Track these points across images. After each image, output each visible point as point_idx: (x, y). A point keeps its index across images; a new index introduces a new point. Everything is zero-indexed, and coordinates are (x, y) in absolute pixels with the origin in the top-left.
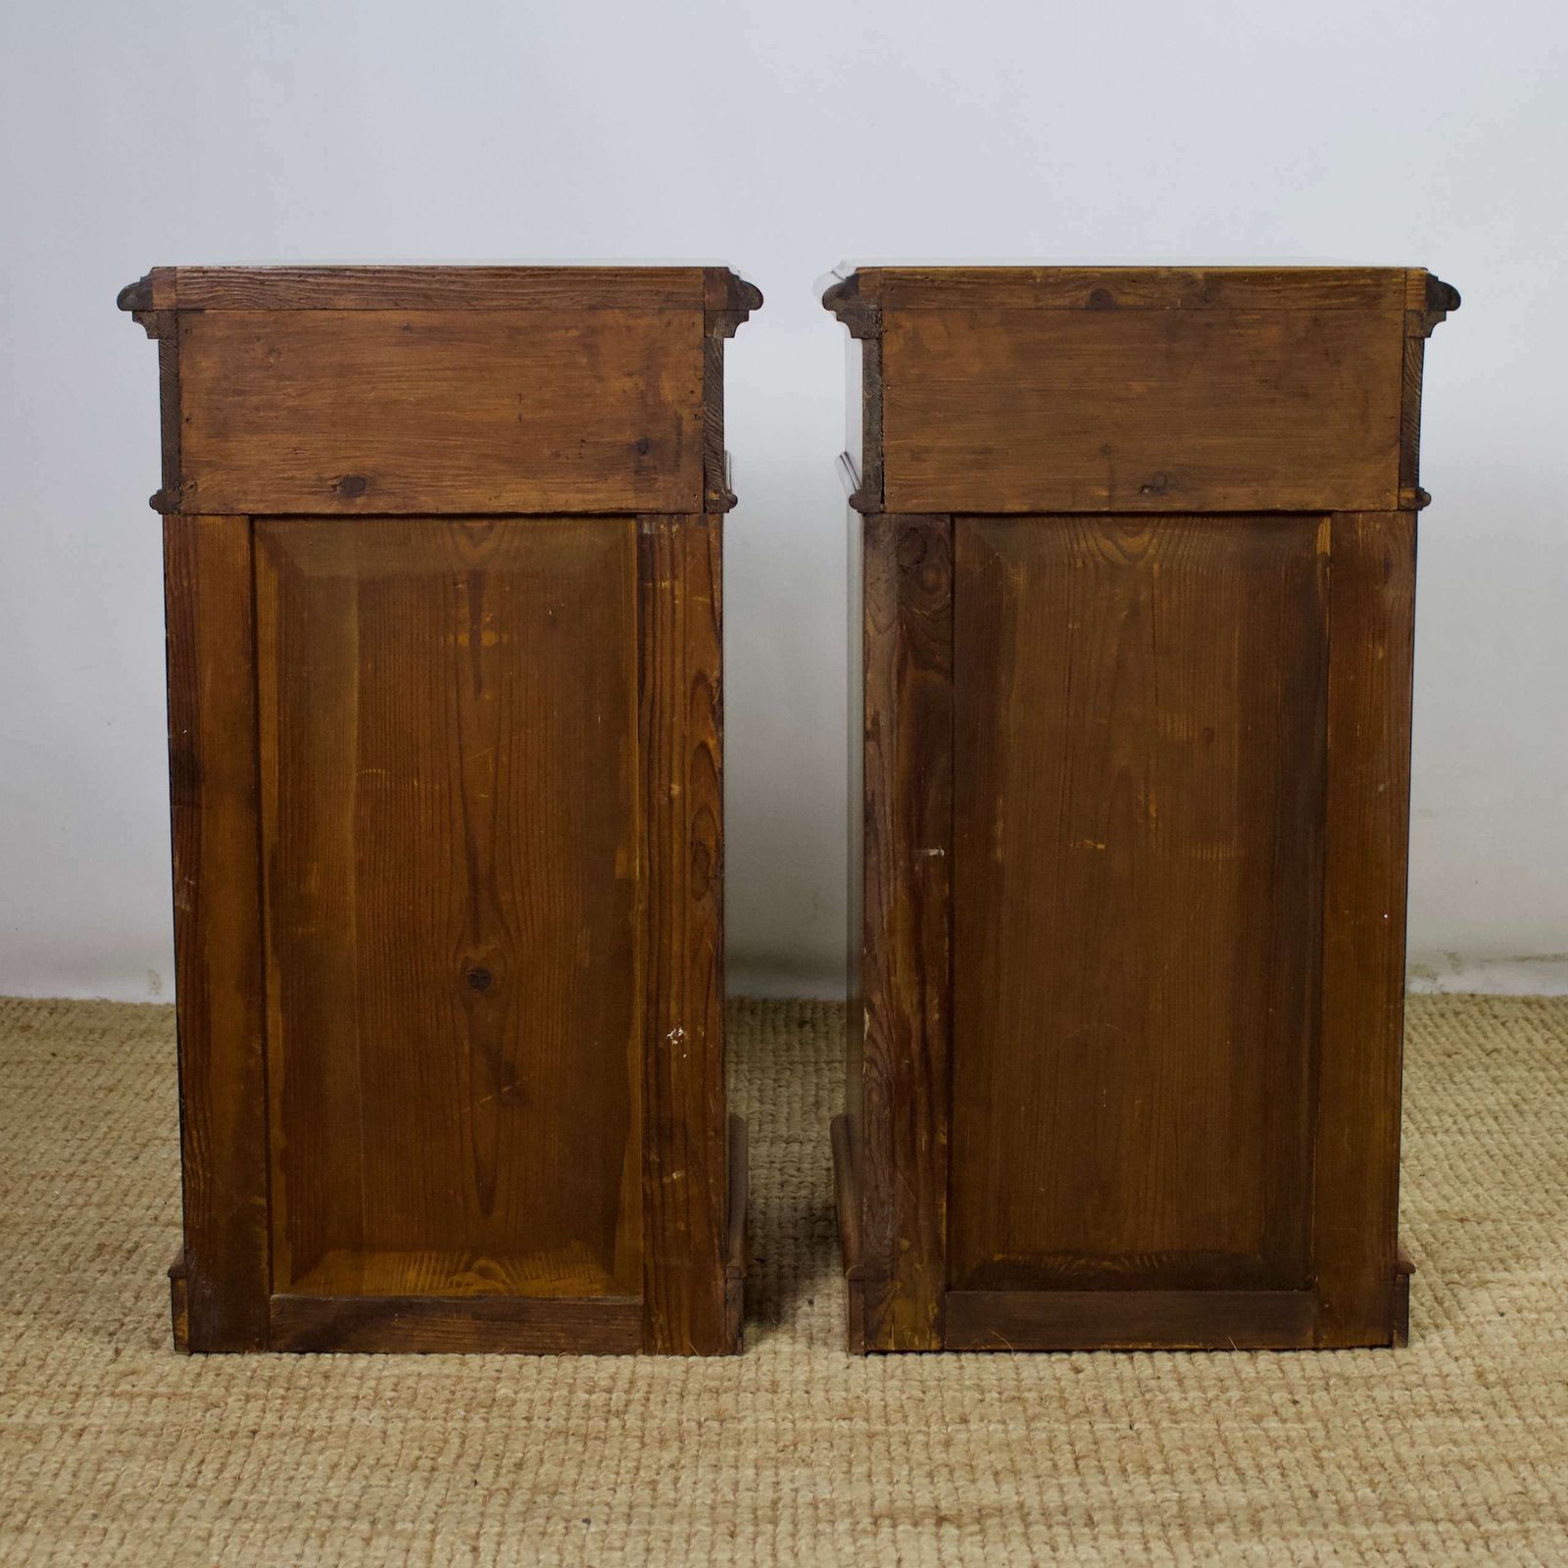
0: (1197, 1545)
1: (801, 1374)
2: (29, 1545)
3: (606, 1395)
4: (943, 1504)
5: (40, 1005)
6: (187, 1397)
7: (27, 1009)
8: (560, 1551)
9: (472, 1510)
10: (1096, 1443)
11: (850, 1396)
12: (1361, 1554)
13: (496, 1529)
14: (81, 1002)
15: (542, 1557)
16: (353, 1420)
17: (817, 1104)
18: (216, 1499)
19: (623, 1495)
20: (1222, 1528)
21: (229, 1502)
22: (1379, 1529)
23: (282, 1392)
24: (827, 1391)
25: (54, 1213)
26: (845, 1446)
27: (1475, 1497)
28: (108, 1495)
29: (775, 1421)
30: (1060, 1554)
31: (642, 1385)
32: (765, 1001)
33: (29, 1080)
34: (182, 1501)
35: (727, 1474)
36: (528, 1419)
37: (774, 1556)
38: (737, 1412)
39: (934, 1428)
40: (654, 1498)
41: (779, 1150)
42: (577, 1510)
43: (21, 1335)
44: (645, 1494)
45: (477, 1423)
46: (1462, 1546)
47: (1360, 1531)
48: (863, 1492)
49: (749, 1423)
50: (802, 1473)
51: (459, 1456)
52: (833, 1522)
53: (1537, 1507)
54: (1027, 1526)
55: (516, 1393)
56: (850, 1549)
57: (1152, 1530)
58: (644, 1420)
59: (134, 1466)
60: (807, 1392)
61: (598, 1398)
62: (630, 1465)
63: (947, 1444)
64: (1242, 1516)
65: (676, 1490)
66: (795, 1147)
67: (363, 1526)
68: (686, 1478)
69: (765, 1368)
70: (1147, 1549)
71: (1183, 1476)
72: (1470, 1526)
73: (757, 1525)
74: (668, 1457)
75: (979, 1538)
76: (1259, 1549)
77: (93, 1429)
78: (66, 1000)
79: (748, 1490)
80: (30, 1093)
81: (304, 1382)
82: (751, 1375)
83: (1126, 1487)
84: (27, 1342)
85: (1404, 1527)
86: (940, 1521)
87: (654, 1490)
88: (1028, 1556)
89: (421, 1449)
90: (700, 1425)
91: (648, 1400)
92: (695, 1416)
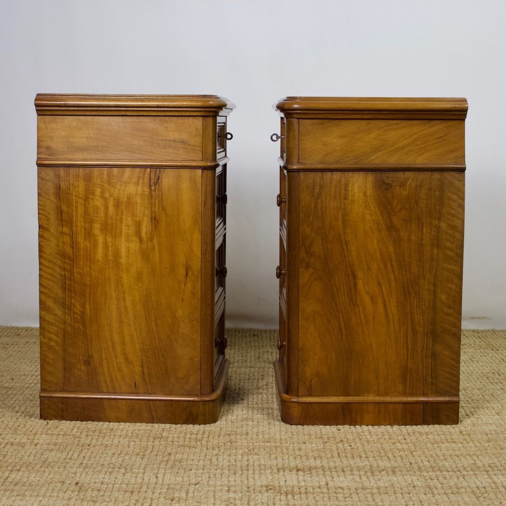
0: (376, 478)
1: (255, 430)
2: (21, 475)
3: (196, 436)
4: (298, 466)
5: (23, 329)
6: (69, 435)
8: (183, 477)
9: (155, 466)
11: (270, 436)
12: (426, 480)
13: (163, 472)
14: (35, 328)
15: (177, 479)
16: (119, 442)
17: (259, 357)
18: (78, 463)
19: (201, 463)
20: (383, 473)
21: (82, 463)
22: (431, 473)
23: (98, 434)
24: (263, 435)
25: (27, 385)
26: (268, 450)
27: (460, 465)
28: (45, 461)
29: (247, 443)
30: (335, 479)
31: (207, 433)
32: (243, 329)
33: (20, 349)
34: (67, 463)
35: (233, 457)
36: (172, 442)
37: (248, 479)
38: (236, 440)
39: (295, 445)
40: (211, 464)
41: (247, 370)
42: (188, 466)
43: (18, 418)
44: (209, 462)
45: (157, 443)
46: (456, 478)
47: (425, 474)
48: (274, 462)
49: (239, 443)
50: (256, 457)
51: (151, 452)
52: (265, 470)
53: (479, 468)
54: (324, 472)
55: (169, 435)
56: (271, 477)
57: (362, 473)
58: (208, 442)
59: (53, 454)
60: (257, 435)
61: (194, 436)
62: (204, 454)
63: (300, 450)
64: (389, 470)
65: (217, 461)
66: (253, 369)
67: (123, 470)
68: (220, 459)
69: (244, 429)
70: (361, 478)
71: (371, 459)
72: (459, 473)
73: (242, 471)
74: (215, 452)
75: (310, 475)
76: (395, 478)
77: (40, 443)
78: (31, 327)
79: (240, 461)
80: (20, 352)
81: (104, 431)
82: (240, 430)
83: (354, 461)
84: (20, 420)
85: (438, 473)
86: (298, 470)
87: (211, 461)
88: (325, 480)
89: (140, 449)
90: (224, 444)
91: (209, 437)
92: (223, 441)
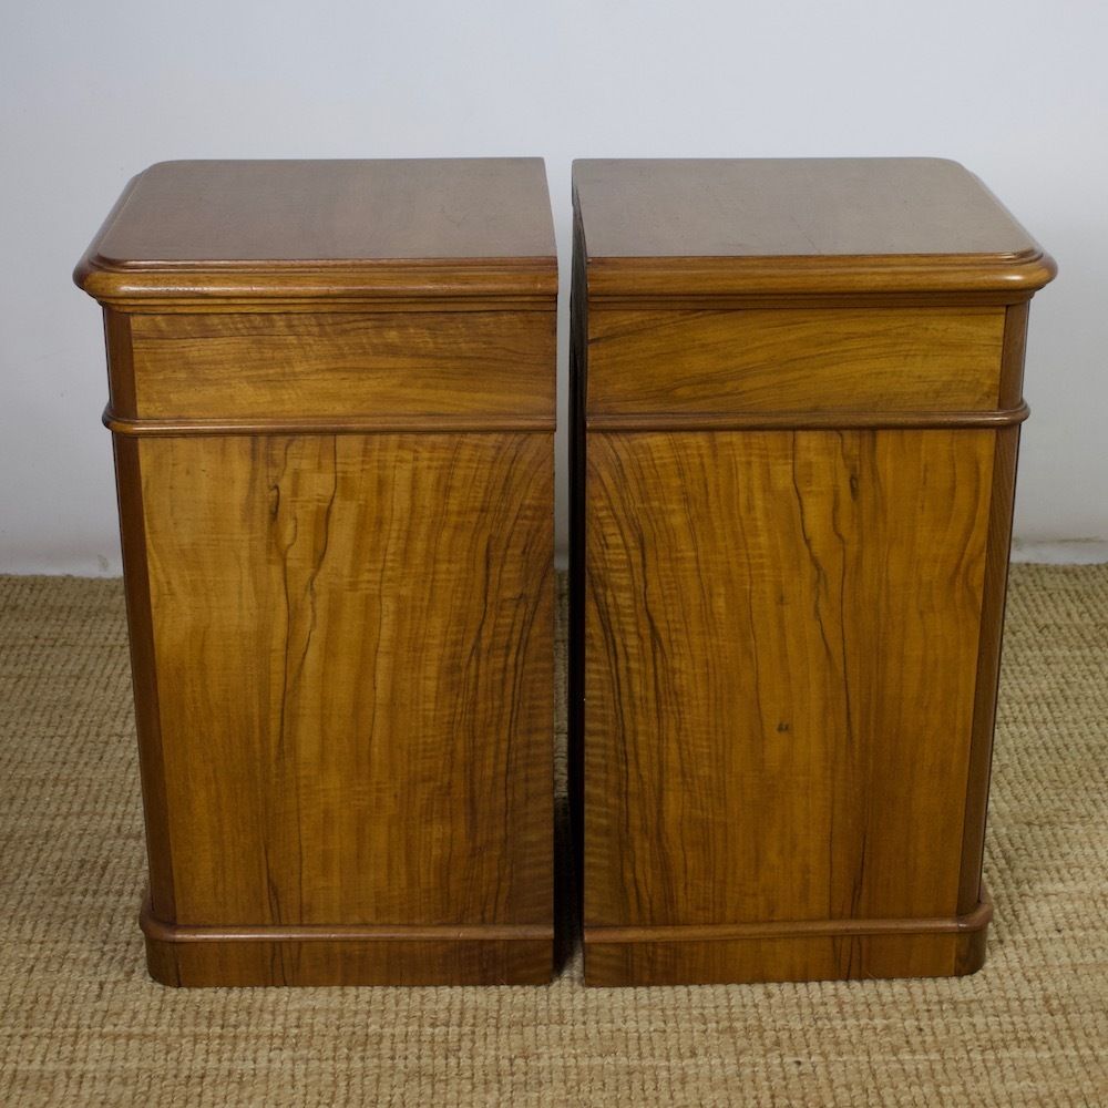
3: (444, 1029)
6: (154, 1037)
7: (15, 585)
14: (54, 578)
16: (270, 1061)
23: (219, 1030)
24: (598, 1023)
29: (562, 1057)
31: (469, 1016)
33: (19, 669)
36: (393, 1058)
38: (537, 1049)
39: (673, 1062)
43: (33, 967)
45: (356, 1064)
49: (544, 1062)
55: (382, 1027)
58: (472, 1058)
60: (584, 1023)
61: (439, 1030)
63: (683, 1080)
77: (90, 1075)
78: (43, 576)
80: (21, 683)
81: (233, 1019)
84: (37, 976)
89: (320, 1094)
91: (473, 1033)
92: (507, 1053)
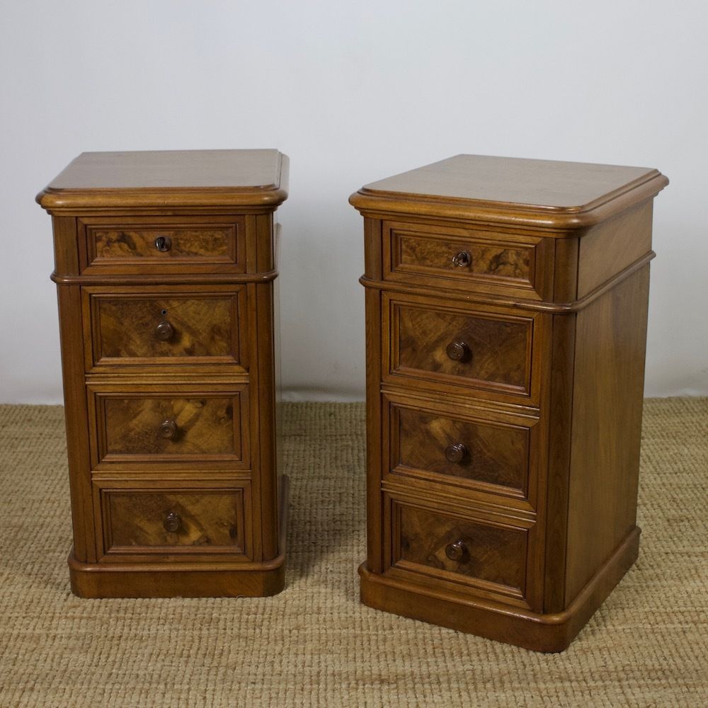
0: (479, 694)
1: (329, 604)
2: (35, 697)
3: (254, 616)
4: (383, 673)
5: (35, 408)
6: (95, 618)
7: (30, 410)
8: (237, 699)
9: (203, 677)
10: (441, 640)
11: (348, 616)
12: (542, 698)
13: (213, 687)
14: (51, 407)
15: (230, 702)
16: (158, 630)
17: (336, 458)
18: (106, 673)
19: (260, 670)
20: (489, 685)
21: (111, 674)
22: (549, 685)
23: (130, 615)
24: (339, 613)
25: (42, 520)
26: (345, 642)
27: (586, 669)
28: (65, 671)
29: (319, 629)
30: (427, 699)
31: (268, 610)
32: (316, 403)
33: (31, 449)
34: (93, 674)
35: (300, 658)
36: (225, 629)
37: (318, 702)
38: (305, 625)
39: (380, 632)
40: (272, 671)
41: (321, 483)
42: (243, 677)
43: (31, 586)
44: (268, 669)
45: (205, 632)
46: (580, 694)
47: (542, 686)
48: (351, 668)
49: (308, 631)
50: (329, 657)
51: (198, 649)
52: (340, 683)
53: (609, 673)
54: (415, 684)
55: (220, 615)
56: (346, 697)
57: (463, 686)
58: (269, 629)
59: (74, 656)
60: (332, 614)
61: (251, 617)
62: (264, 653)
63: (385, 640)
64: (497, 679)
65: (281, 666)
66: (327, 481)
67: (162, 686)
68: (285, 661)
69: (315, 601)
70: (460, 696)
71: (474, 657)
72: (584, 684)
73: (311, 685)
74: (278, 649)
75: (396, 691)
76: (503, 695)
77: (59, 636)
79: (309, 666)
80: (32, 455)
81: (138, 610)
82: (310, 605)
83: (453, 663)
84: (33, 590)
85: (559, 685)
86: (382, 682)
87: (272, 666)
88: (415, 700)
89: (184, 645)
90: (290, 631)
91: (270, 618)
92: (288, 627)
